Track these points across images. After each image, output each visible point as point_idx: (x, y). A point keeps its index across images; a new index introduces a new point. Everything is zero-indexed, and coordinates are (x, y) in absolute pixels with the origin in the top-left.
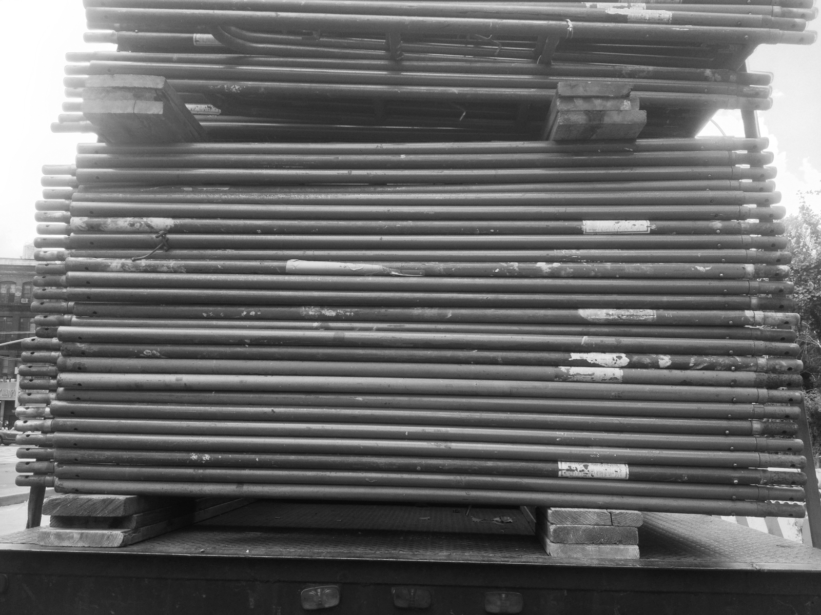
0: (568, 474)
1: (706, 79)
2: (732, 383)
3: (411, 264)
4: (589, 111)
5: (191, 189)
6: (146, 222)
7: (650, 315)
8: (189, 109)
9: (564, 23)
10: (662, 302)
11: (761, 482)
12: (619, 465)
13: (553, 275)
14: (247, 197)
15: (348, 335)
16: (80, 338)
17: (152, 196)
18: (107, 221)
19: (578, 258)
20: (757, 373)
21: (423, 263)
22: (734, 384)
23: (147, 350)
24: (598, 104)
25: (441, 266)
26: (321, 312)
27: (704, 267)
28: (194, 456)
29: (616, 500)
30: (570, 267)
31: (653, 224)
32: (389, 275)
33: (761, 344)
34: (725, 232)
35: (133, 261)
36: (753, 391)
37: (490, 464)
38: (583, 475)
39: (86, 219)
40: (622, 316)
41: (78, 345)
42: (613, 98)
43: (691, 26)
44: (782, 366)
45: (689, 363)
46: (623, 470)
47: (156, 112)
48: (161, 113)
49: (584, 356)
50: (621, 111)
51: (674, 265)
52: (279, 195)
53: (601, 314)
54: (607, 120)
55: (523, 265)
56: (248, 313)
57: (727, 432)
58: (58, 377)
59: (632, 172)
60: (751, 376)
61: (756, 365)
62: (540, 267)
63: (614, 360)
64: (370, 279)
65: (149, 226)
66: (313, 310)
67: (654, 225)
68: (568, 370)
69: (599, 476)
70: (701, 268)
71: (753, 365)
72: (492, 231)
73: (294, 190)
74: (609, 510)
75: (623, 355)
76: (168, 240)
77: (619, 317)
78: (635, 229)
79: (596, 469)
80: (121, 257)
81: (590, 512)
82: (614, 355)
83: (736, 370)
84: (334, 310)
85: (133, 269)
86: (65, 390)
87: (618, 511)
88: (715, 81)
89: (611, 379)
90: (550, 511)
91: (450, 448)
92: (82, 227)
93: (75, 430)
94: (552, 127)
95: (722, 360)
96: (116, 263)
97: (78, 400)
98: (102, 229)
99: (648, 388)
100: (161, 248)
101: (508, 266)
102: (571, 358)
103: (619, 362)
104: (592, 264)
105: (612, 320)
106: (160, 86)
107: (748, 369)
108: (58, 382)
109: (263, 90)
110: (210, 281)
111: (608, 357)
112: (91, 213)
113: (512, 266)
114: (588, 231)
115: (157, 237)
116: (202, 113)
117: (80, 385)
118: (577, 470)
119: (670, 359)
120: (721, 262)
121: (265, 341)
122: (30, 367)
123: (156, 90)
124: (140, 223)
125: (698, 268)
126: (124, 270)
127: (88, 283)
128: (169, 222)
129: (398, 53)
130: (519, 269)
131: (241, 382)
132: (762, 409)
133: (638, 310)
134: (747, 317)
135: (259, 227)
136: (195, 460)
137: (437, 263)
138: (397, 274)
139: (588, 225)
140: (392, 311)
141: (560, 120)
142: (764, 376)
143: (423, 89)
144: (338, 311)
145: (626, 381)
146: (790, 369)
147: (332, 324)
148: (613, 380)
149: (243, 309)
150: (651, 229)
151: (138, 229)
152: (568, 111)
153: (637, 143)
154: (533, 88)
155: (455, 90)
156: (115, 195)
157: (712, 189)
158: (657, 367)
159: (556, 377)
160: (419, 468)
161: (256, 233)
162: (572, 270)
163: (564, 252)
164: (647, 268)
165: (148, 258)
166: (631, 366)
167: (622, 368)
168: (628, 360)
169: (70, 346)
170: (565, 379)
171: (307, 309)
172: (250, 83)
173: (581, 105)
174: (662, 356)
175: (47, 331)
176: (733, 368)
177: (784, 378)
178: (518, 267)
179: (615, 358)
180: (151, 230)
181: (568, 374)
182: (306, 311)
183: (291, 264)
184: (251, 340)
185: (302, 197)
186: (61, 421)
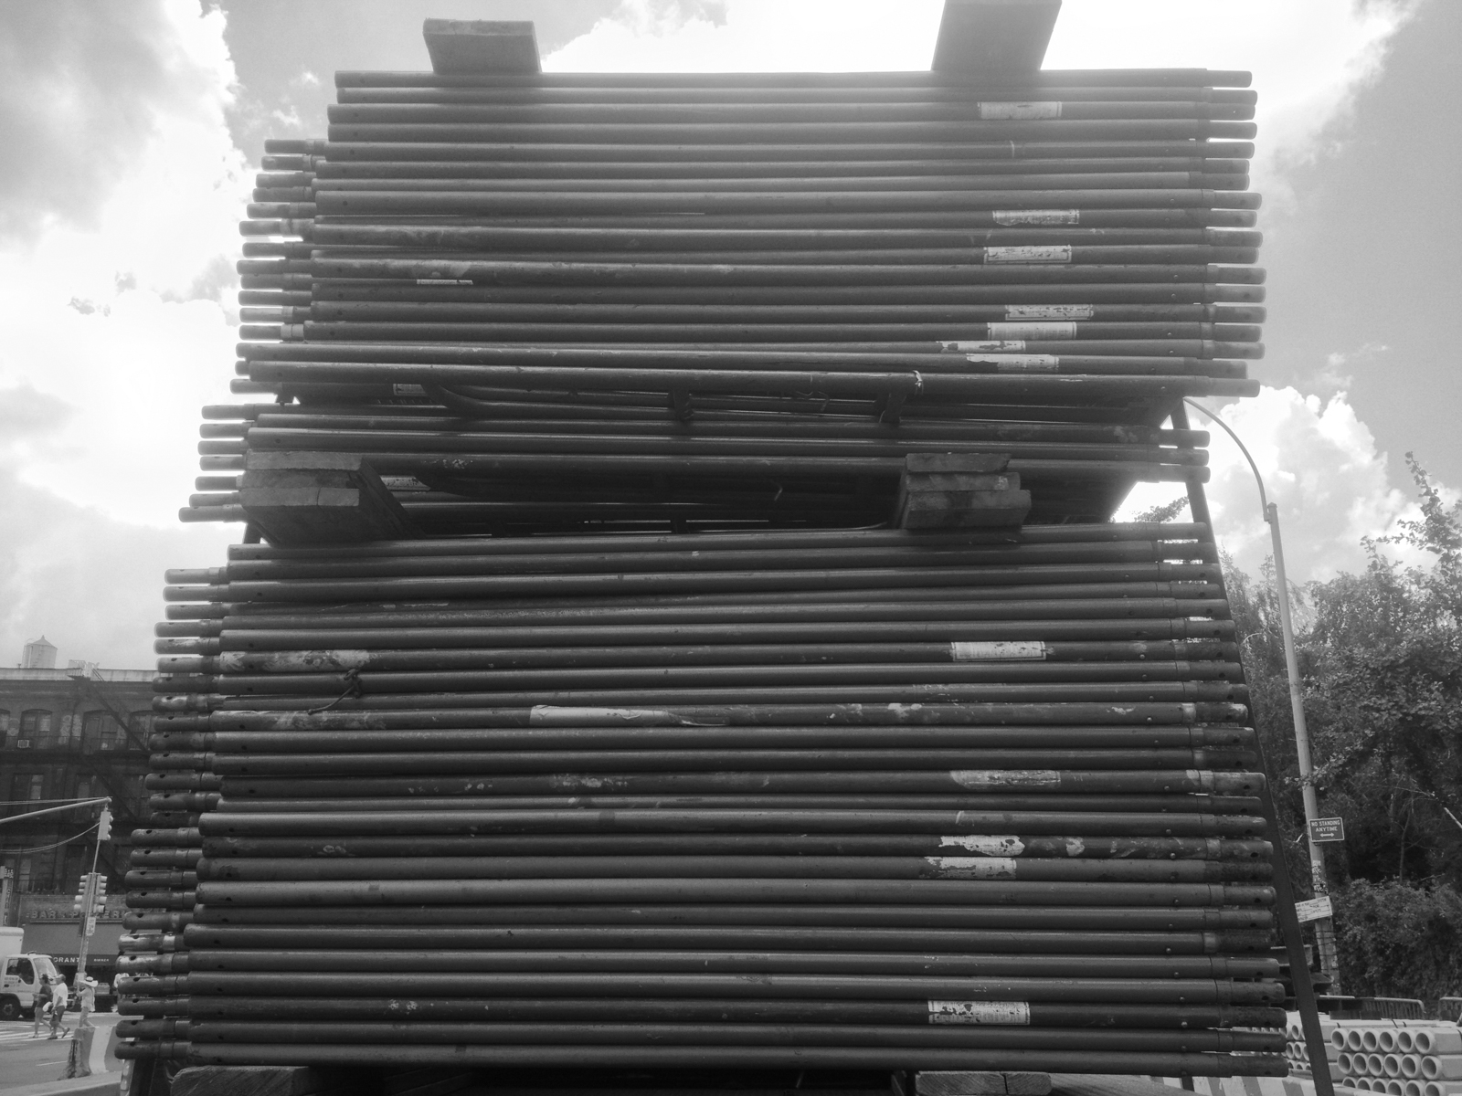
0: (944, 1019)
1: (1116, 440)
2: (1173, 877)
3: (710, 709)
4: (951, 492)
5: (393, 606)
6: (331, 656)
7: (1052, 779)
8: (386, 483)
9: (911, 375)
10: (1067, 759)
11: (1221, 1024)
12: (1015, 1003)
13: (912, 721)
14: (475, 616)
15: (620, 815)
16: (232, 830)
17: (337, 619)
18: (274, 657)
19: (946, 697)
20: (1208, 862)
21: (727, 706)
22: (1176, 878)
23: (329, 845)
24: (963, 483)
25: (752, 711)
26: (579, 782)
27: (1124, 709)
28: (394, 1005)
29: (1014, 1056)
30: (935, 709)
31: (1049, 647)
32: (678, 725)
33: (1209, 819)
34: (1151, 656)
35: (310, 714)
36: (1203, 888)
37: (829, 1006)
38: (964, 1019)
39: (242, 654)
40: (1013, 780)
41: (229, 840)
42: (982, 474)
43: (1085, 375)
44: (1242, 851)
45: (1109, 849)
46: (1022, 1011)
47: (349, 504)
48: (356, 504)
49: (961, 841)
50: (995, 491)
51: (1081, 706)
52: (520, 613)
53: (983, 777)
54: (976, 504)
55: (868, 707)
56: (475, 786)
57: (1169, 950)
58: (198, 888)
59: (1017, 572)
60: (1197, 866)
61: (1206, 850)
62: (893, 711)
63: (1002, 845)
64: (651, 732)
65: (333, 662)
66: (569, 779)
67: (1052, 649)
68: (938, 862)
69: (988, 1020)
70: (1119, 709)
71: (1201, 851)
72: (824, 658)
73: (540, 605)
74: (1002, 1072)
75: (1016, 839)
76: (360, 682)
77: (1009, 782)
78: (1025, 653)
79: (982, 1010)
80: (292, 709)
81: (974, 1075)
82: (1003, 839)
83: (1176, 858)
84: (598, 780)
85: (311, 726)
86: (207, 907)
87: (1014, 1073)
88: (1129, 442)
89: (1000, 874)
90: (917, 1076)
91: (770, 984)
92: (236, 666)
93: (221, 967)
94: (903, 513)
95: (1156, 843)
96: (285, 718)
97: (225, 922)
98: (266, 668)
99: (1052, 886)
100: (350, 694)
101: (848, 710)
102: (942, 843)
103: (1009, 849)
104: (966, 705)
105: (998, 786)
106: (356, 467)
107: (1194, 856)
108: (197, 896)
109: (497, 464)
110: (420, 740)
111: (994, 842)
112: (250, 646)
113: (854, 709)
114: (959, 657)
115: (345, 679)
116: (403, 488)
117: (229, 899)
118: (955, 1012)
119: (1082, 843)
120: (1149, 701)
121: (500, 828)
122: (143, 873)
123: (349, 473)
124: (321, 658)
125: (1116, 709)
126: (297, 727)
127: (244, 748)
128: (363, 656)
129: (686, 412)
130: (864, 713)
131: (464, 890)
132: (1217, 915)
133: (1035, 772)
134: (1189, 779)
135: (490, 659)
136: (396, 1010)
137: (747, 706)
138: (689, 723)
139: (958, 648)
140: (682, 778)
141: (912, 505)
142: (1218, 866)
143: (722, 459)
144: (606, 780)
145: (1021, 876)
146: (1254, 855)
147: (595, 800)
148: (1003, 876)
149: (467, 780)
150: (1047, 654)
151: (318, 667)
152: (922, 493)
153: (1022, 532)
154: (875, 456)
155: (766, 460)
156: (285, 619)
157: (1132, 595)
158: (1065, 855)
159: (921, 872)
160: (725, 1016)
161: (487, 668)
162: (938, 714)
163: (926, 688)
164: (1043, 709)
165: (331, 709)
166: (1027, 854)
167: (1013, 857)
168: (1022, 846)
169: (217, 843)
170: (935, 874)
171: (560, 778)
172: (479, 456)
173: (939, 483)
174: (1071, 840)
175: (167, 818)
176: (1173, 854)
177: (1246, 869)
178: (862, 711)
179: (1005, 844)
180: (337, 668)
181: (938, 867)
182: (558, 781)
183: (538, 712)
184: (479, 827)
185: (553, 614)
186: (200, 954)
